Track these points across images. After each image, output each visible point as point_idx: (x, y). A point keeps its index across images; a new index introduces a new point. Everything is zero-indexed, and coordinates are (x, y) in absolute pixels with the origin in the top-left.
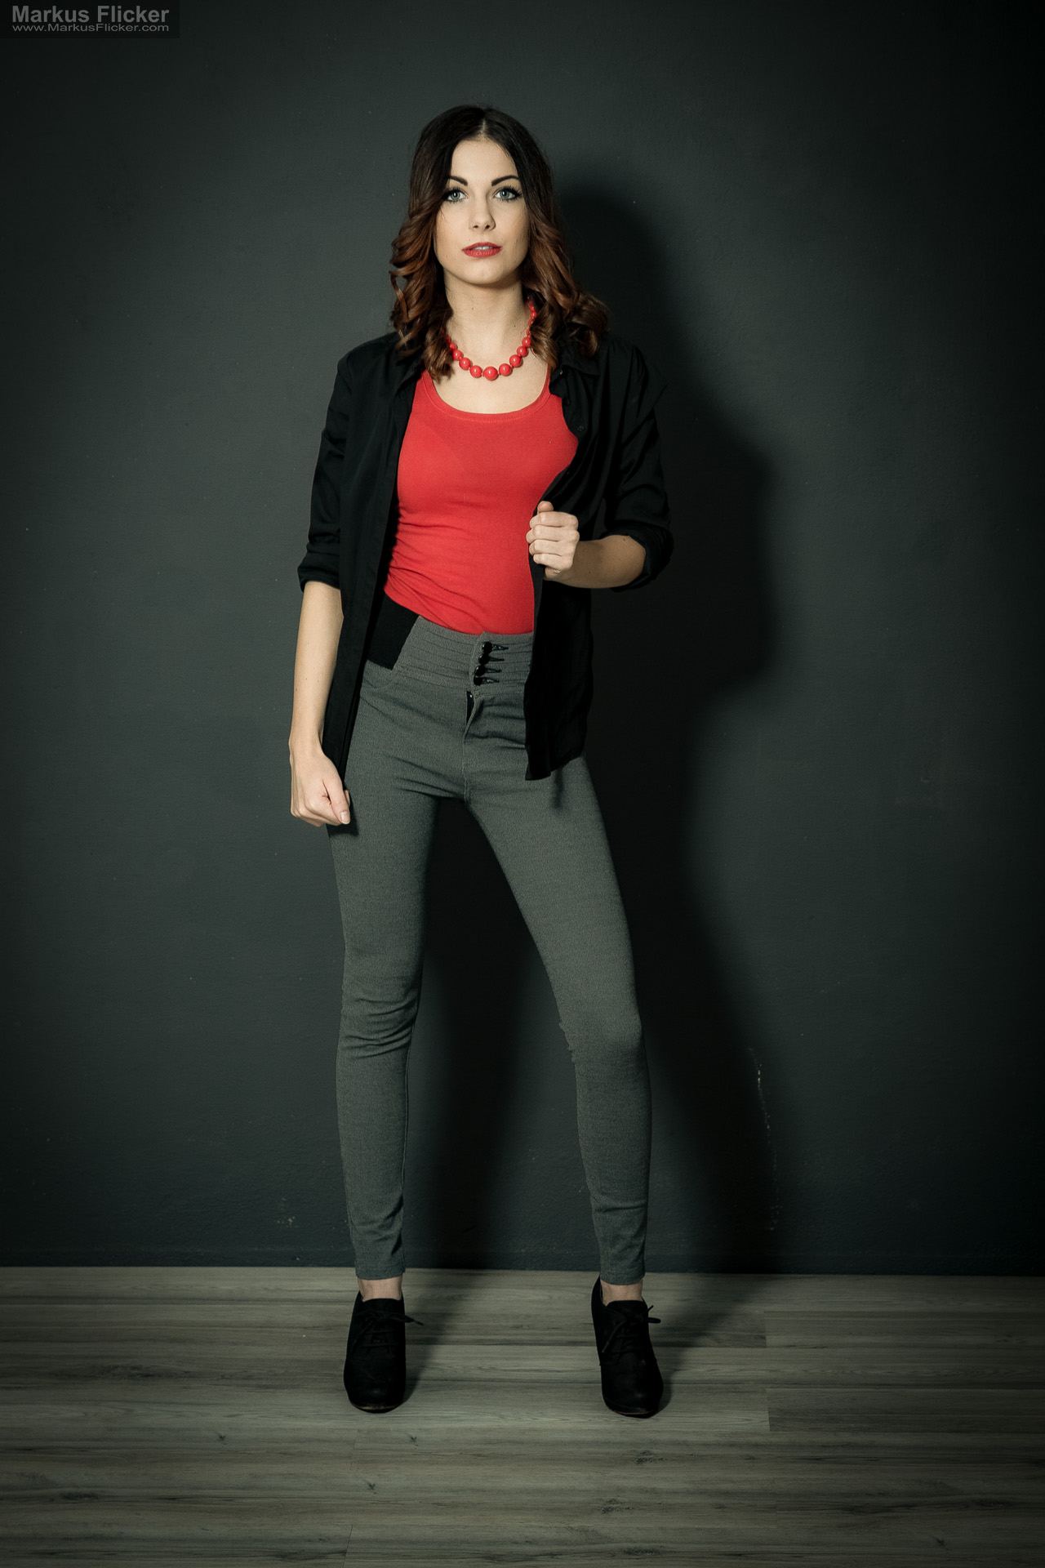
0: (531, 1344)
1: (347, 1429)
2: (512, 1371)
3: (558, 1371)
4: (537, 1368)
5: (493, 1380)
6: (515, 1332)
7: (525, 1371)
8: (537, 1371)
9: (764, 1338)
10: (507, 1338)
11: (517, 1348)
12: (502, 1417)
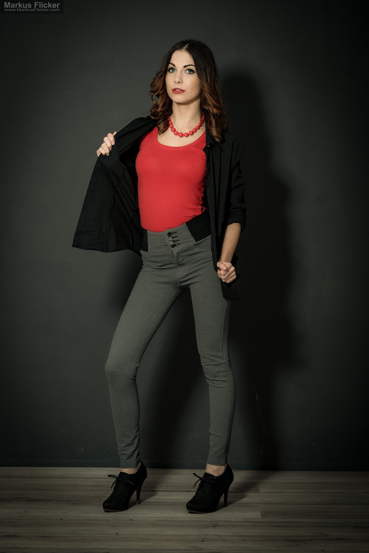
0: (173, 492)
1: (106, 517)
2: (166, 499)
3: (183, 500)
4: (175, 499)
5: (159, 502)
6: (167, 488)
7: (171, 499)
8: (175, 500)
9: (259, 490)
10: (164, 489)
11: (168, 492)
12: (163, 513)
